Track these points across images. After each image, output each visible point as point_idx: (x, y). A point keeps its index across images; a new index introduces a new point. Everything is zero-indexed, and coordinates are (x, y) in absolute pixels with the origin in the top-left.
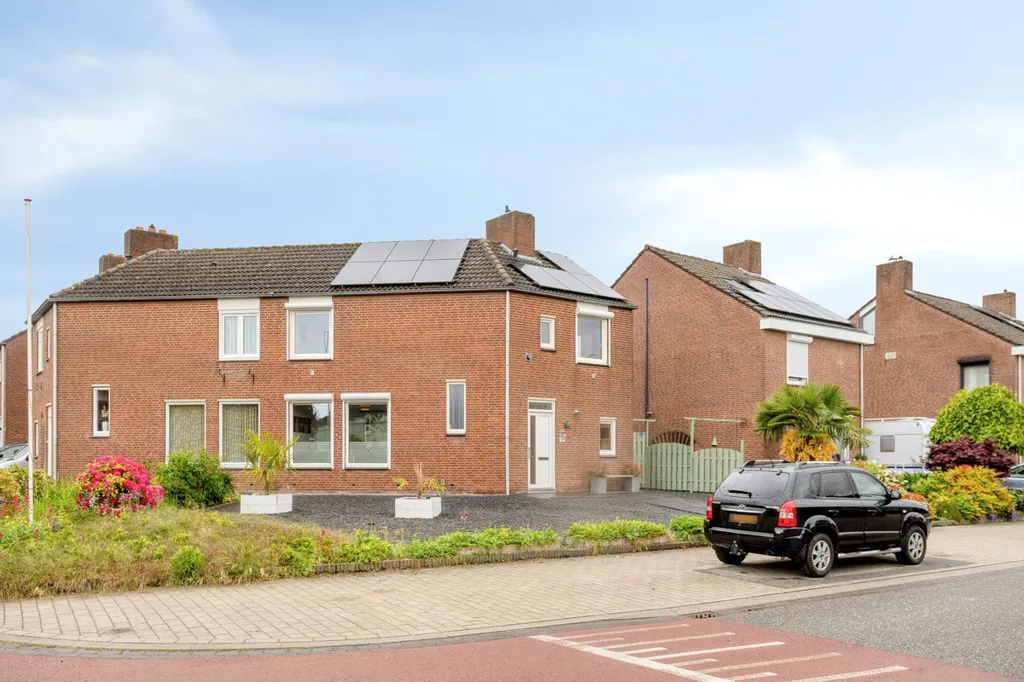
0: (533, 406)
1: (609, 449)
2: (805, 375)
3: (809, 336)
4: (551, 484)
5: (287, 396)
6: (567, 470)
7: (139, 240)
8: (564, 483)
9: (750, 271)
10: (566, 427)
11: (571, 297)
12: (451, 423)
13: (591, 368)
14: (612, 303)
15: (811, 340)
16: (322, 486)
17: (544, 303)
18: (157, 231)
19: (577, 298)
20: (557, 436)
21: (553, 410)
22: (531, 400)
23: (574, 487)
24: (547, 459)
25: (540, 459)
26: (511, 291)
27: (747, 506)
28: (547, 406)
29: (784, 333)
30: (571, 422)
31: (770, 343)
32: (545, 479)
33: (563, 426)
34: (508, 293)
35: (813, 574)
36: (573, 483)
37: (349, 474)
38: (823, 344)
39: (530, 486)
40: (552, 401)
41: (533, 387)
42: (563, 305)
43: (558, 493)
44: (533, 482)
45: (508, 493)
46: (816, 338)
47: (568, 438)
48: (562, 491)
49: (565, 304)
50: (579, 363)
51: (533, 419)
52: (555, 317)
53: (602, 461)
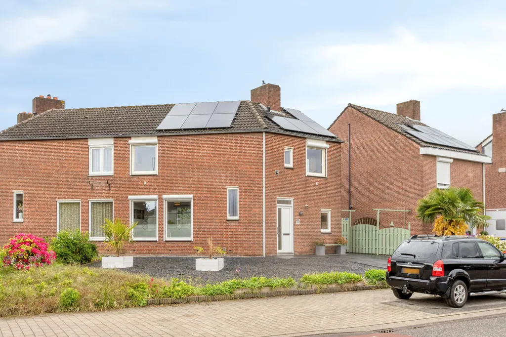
0: (280, 202)
1: (327, 228)
2: (448, 182)
3: (451, 158)
4: (291, 250)
5: (130, 197)
6: (300, 241)
7: (41, 103)
8: (299, 249)
9: (413, 119)
10: (300, 215)
11: (302, 135)
12: (229, 213)
13: (315, 179)
14: (328, 139)
15: (451, 161)
16: (151, 252)
17: (286, 139)
18: (52, 98)
19: (304, 136)
20: (295, 221)
21: (292, 205)
22: (279, 198)
23: (305, 252)
24: (288, 234)
25: (284, 234)
26: (266, 132)
27: (413, 263)
28: (288, 202)
29: (435, 156)
30: (303, 212)
31: (427, 163)
32: (287, 246)
33: (298, 214)
34: (264, 133)
35: (454, 305)
36: (304, 249)
37: (167, 244)
38: (460, 163)
39: (278, 251)
40: (292, 199)
41: (280, 191)
42: (297, 141)
43: (295, 255)
44: (280, 248)
45: (264, 256)
46: (455, 159)
47: (301, 221)
48: (298, 254)
49: (299, 140)
50: (308, 176)
51: (280, 210)
52: (293, 148)
53: (322, 236)
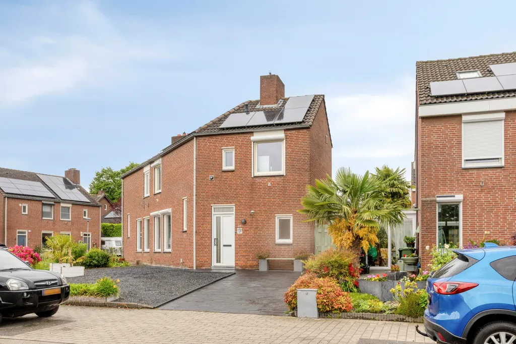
0: (218, 210)
1: (289, 238)
2: (497, 153)
4: (232, 263)
6: (244, 254)
8: (242, 263)
10: (245, 223)
11: (248, 130)
13: (267, 179)
15: (503, 115)
17: (225, 138)
19: (251, 130)
20: (236, 230)
21: (234, 213)
22: (214, 206)
23: (251, 266)
24: (230, 246)
25: (224, 246)
26: (195, 136)
28: (229, 210)
29: (459, 116)
30: (248, 220)
32: (228, 259)
33: (242, 222)
34: (195, 138)
36: (249, 263)
39: (214, 263)
40: (233, 206)
42: (240, 138)
43: (237, 269)
44: (218, 260)
45: (195, 268)
47: (244, 231)
48: (240, 268)
49: (242, 136)
50: (255, 177)
51: (218, 219)
52: (234, 147)
53: (277, 247)
